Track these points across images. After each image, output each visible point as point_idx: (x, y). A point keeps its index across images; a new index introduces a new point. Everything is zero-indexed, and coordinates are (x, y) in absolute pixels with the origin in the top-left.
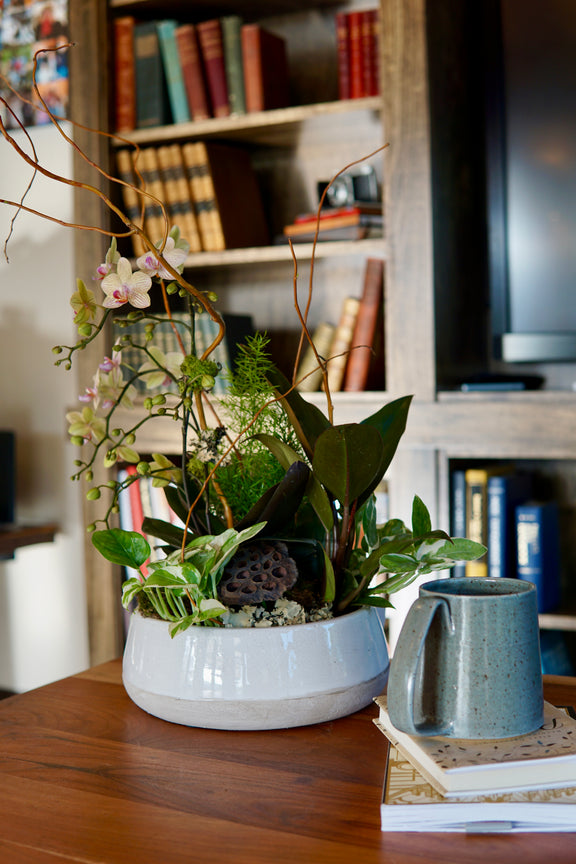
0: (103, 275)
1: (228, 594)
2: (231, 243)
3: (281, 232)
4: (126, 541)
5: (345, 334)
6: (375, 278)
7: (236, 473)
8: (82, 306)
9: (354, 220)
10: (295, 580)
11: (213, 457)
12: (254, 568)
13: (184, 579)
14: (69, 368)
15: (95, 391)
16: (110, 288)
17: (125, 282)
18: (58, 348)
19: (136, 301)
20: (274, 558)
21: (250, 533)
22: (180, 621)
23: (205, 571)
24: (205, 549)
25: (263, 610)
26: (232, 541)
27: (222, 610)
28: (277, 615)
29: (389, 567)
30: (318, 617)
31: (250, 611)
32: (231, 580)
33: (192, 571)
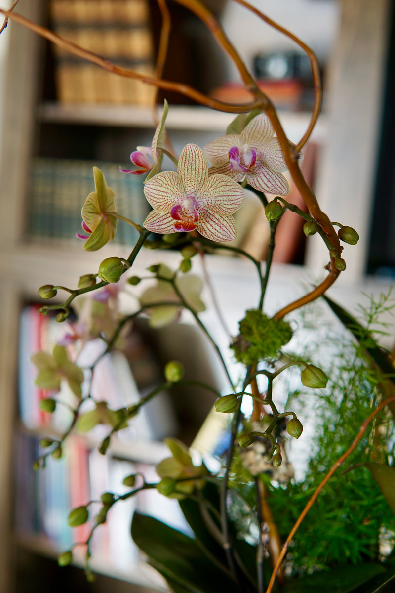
8: (100, 218)
16: (161, 197)
17: (193, 191)
18: (49, 289)
19: (209, 226)
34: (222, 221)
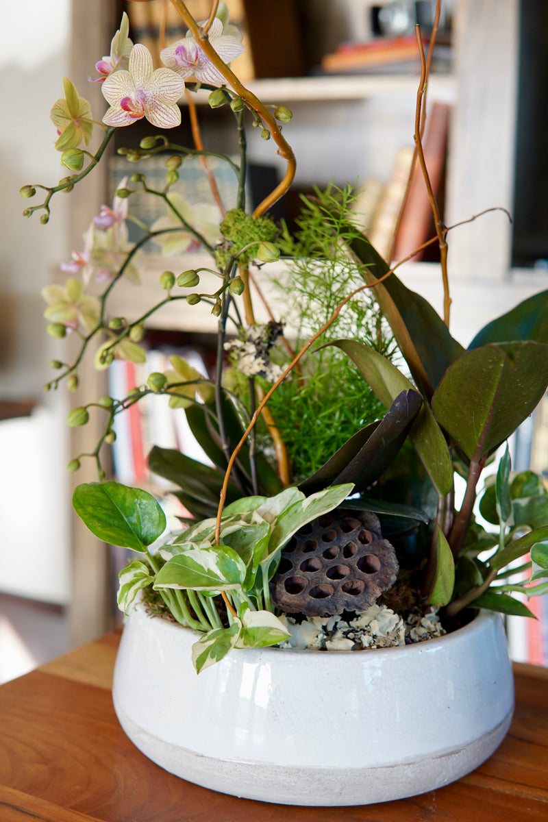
0: (105, 74)
1: (286, 597)
2: (263, 70)
4: (127, 504)
6: (439, 125)
7: (297, 395)
8: (69, 122)
10: (394, 578)
11: (264, 368)
12: (328, 555)
13: (219, 573)
14: (46, 221)
15: (86, 257)
16: (116, 94)
17: (141, 84)
18: (28, 189)
19: (157, 116)
20: (360, 539)
21: (328, 502)
22: (209, 639)
23: (252, 560)
24: (252, 522)
25: (338, 619)
26: (296, 512)
27: (282, 635)
28: (361, 630)
29: (546, 567)
30: (422, 631)
31: (319, 622)
32: (292, 572)
33: (233, 560)
34: (168, 109)
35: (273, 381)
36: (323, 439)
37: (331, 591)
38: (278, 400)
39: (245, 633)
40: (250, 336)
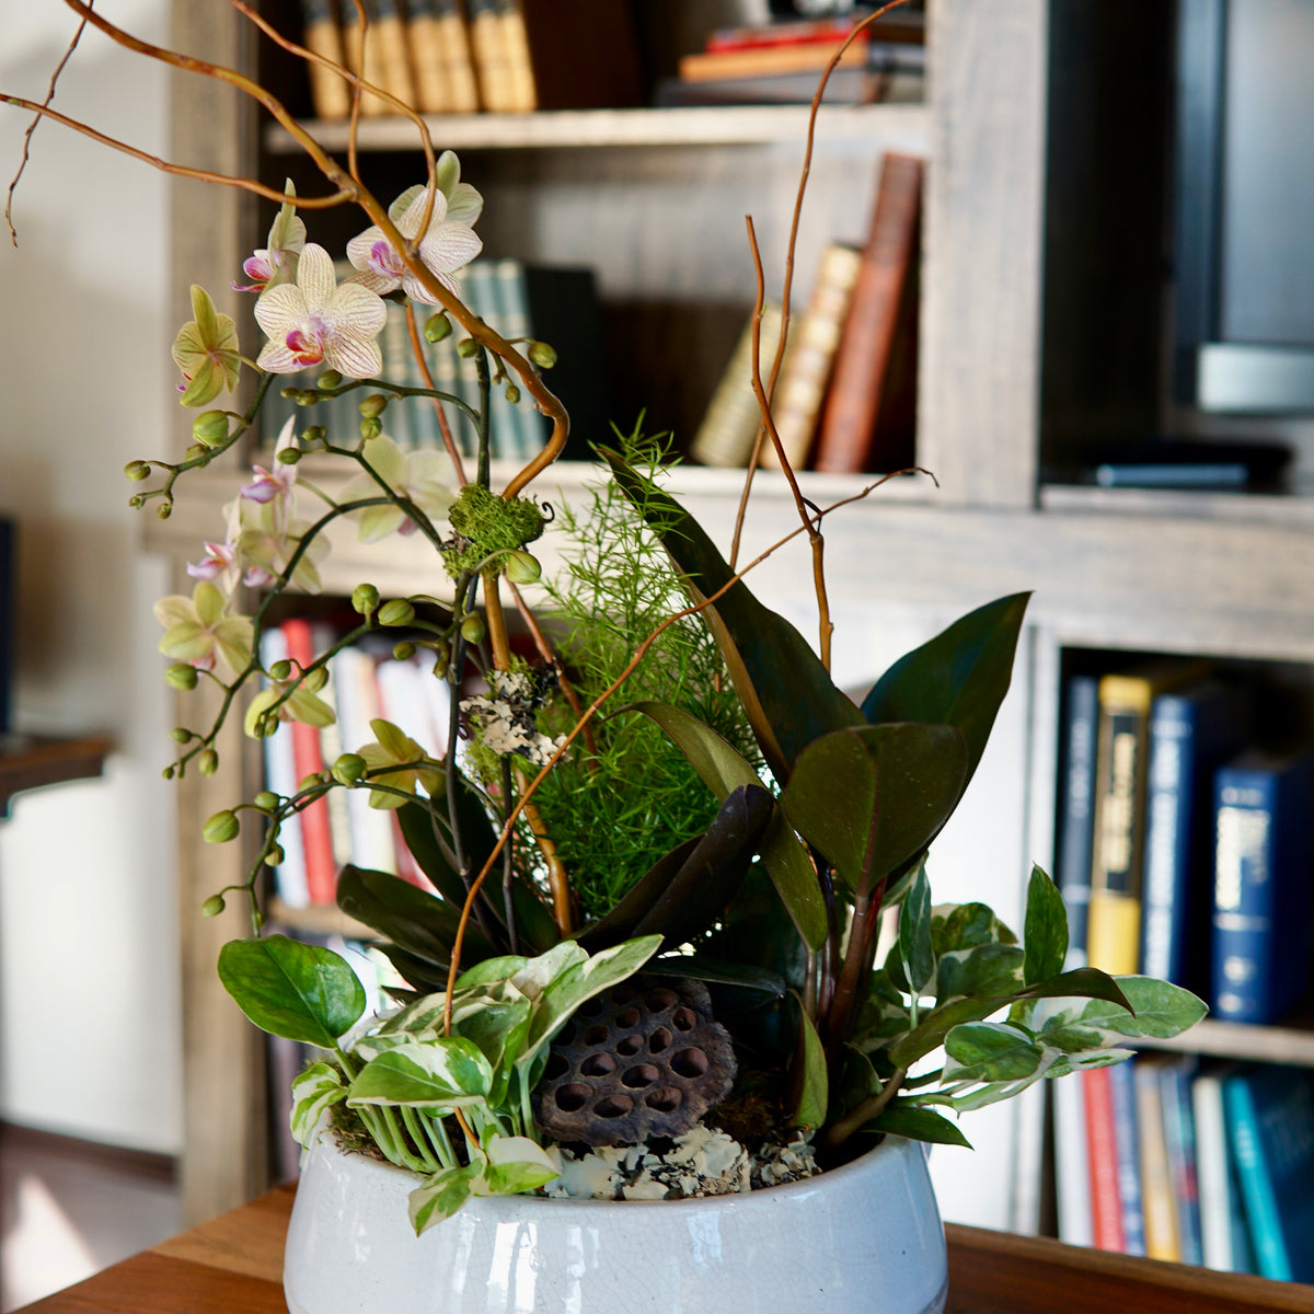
0: (259, 281)
1: (559, 1117)
3: (673, 71)
4: (304, 973)
5: (820, 334)
6: (901, 202)
7: (582, 784)
8: (203, 358)
9: (855, 53)
10: (728, 1084)
11: (525, 743)
12: (625, 1048)
13: (450, 1080)
14: (167, 514)
15: (228, 552)
16: (277, 322)
17: (317, 309)
18: (137, 468)
20: (676, 1022)
21: (621, 965)
22: (437, 1183)
23: (503, 1059)
24: (504, 997)
25: (644, 1150)
26: (573, 981)
27: (547, 1173)
28: (680, 1168)
29: (968, 1062)
30: (782, 1169)
31: (613, 1156)
32: (569, 1077)
33: (472, 1059)
34: (361, 348)
35: (540, 762)
36: (625, 857)
37: (628, 1105)
38: (551, 793)
39: (491, 1172)
40: (503, 687)
